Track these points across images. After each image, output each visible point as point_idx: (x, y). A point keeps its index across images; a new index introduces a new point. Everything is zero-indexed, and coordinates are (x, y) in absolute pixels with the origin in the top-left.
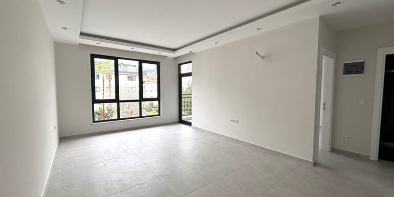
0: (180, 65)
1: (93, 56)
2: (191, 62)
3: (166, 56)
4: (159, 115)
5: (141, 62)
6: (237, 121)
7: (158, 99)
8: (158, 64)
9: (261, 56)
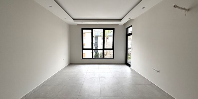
0: (127, 28)
1: (83, 29)
2: (131, 26)
3: (118, 24)
4: (113, 58)
5: (104, 29)
6: (159, 72)
7: (113, 49)
8: (113, 29)
9: (184, 9)
